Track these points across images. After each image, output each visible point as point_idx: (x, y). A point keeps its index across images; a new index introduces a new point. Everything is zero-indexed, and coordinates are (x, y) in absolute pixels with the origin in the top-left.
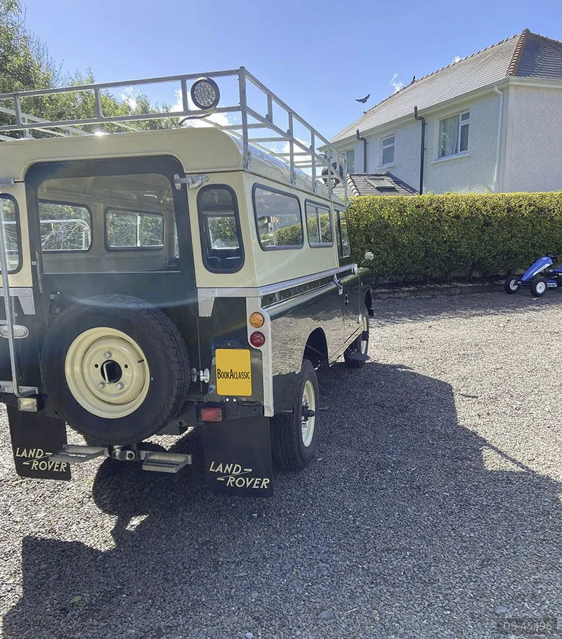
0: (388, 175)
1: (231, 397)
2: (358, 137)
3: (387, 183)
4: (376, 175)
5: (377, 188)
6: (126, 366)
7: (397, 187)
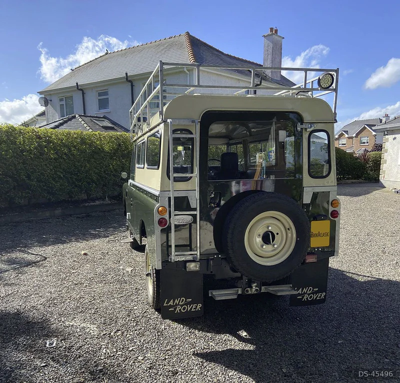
0: (105, 117)
1: (318, 248)
2: (78, 88)
3: (107, 123)
4: (96, 117)
5: (102, 127)
6: (277, 234)
7: (115, 127)
